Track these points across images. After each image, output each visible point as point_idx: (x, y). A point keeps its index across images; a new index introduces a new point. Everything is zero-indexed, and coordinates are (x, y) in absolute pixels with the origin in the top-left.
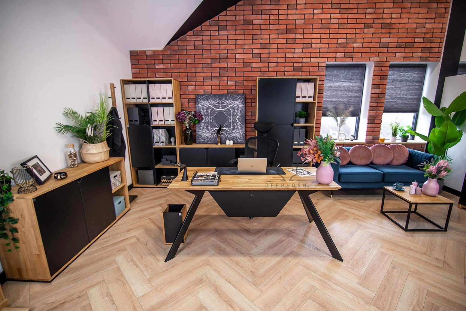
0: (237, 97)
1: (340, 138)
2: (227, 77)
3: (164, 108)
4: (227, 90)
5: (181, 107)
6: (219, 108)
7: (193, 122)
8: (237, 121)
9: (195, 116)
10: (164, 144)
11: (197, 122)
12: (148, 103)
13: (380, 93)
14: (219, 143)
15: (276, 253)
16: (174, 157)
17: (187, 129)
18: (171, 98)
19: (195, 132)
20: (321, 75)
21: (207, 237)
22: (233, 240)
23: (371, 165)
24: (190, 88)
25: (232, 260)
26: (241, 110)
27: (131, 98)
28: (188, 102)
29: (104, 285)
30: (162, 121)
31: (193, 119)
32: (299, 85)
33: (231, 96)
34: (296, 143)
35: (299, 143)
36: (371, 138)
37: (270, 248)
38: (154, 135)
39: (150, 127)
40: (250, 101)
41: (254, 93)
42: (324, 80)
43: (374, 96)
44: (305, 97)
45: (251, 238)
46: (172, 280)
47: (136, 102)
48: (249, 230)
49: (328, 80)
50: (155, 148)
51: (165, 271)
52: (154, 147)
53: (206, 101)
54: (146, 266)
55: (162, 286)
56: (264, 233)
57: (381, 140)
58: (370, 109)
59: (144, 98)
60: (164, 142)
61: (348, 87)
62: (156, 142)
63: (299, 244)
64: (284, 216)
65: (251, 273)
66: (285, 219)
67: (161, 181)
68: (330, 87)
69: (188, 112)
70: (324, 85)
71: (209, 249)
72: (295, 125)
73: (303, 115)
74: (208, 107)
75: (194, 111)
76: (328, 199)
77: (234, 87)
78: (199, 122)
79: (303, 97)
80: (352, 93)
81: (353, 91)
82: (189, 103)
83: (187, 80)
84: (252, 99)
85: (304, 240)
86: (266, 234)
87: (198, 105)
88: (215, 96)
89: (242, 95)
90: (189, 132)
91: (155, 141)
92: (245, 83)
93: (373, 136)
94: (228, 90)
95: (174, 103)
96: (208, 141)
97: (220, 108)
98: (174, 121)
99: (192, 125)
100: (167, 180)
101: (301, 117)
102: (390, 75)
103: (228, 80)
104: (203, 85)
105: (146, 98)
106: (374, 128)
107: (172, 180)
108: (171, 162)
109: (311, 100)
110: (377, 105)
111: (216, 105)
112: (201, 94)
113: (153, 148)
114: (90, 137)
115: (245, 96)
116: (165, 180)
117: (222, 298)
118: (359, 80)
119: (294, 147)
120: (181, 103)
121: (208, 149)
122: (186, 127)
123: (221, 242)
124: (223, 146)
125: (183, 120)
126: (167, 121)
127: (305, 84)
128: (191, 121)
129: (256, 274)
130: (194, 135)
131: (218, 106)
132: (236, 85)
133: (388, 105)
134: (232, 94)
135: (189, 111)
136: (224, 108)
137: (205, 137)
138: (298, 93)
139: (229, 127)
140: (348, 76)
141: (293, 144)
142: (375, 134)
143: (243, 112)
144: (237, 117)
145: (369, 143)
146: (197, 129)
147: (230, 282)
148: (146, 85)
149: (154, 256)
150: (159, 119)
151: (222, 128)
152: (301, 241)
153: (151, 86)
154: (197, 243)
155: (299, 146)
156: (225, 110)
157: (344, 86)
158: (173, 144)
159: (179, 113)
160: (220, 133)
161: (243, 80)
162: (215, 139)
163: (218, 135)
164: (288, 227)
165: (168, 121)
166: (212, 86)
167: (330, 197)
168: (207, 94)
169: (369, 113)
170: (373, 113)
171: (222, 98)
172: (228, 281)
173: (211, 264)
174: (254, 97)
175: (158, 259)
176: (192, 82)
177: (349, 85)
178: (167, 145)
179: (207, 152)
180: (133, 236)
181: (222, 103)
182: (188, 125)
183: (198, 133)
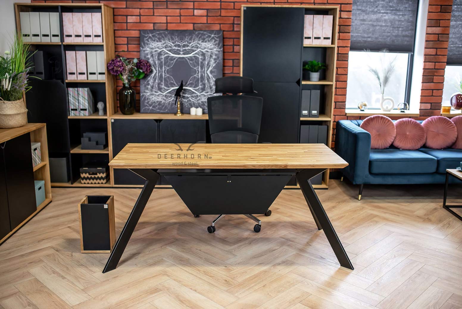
0: (210, 36)
1: (385, 107)
2: (192, 3)
3: (87, 52)
4: (192, 25)
5: (116, 52)
6: (179, 54)
7: (135, 77)
8: (210, 75)
9: (139, 65)
10: (87, 113)
11: (142, 76)
12: (60, 43)
13: (440, 33)
14: (179, 112)
15: (262, 262)
16: (103, 135)
17: (125, 88)
18: (99, 36)
19: (139, 93)
20: (346, 3)
21: (161, 247)
22: (200, 250)
23: (425, 148)
24: (131, 19)
25: (199, 270)
26: (216, 57)
27: (31, 35)
28: (126, 43)
29: (21, 296)
30: (84, 74)
31: (136, 71)
32: (308, 18)
33: (199, 34)
34: (305, 112)
35: (310, 112)
36: (428, 106)
37: (255, 258)
38: (69, 98)
39: (63, 84)
40: (231, 43)
41: (238, 30)
42: (351, 11)
43: (432, 37)
44: (319, 38)
45: (228, 248)
46: (116, 290)
47: (40, 41)
48: (225, 239)
49: (360, 10)
50: (70, 120)
51: (104, 281)
52: (69, 117)
53: (157, 41)
54: (76, 278)
55: (103, 295)
56: (247, 242)
57: (445, 110)
58: (425, 60)
59: (54, 36)
60: (86, 110)
61: (391, 22)
62: (72, 110)
63: (297, 253)
64: (280, 222)
65: (225, 282)
66: (281, 226)
67: (80, 177)
68: (364, 20)
69: (126, 60)
70: (350, 18)
71: (166, 259)
72: (303, 83)
73: (316, 68)
74: (161, 52)
75: (138, 59)
76: (355, 202)
77: (204, 20)
78: (146, 76)
79: (315, 38)
80: (398, 30)
81: (399, 28)
82: (128, 44)
83: (125, 7)
84: (235, 40)
85: (304, 249)
86: (250, 243)
87: (143, 48)
88: (173, 33)
89: (218, 32)
90: (128, 93)
91: (72, 107)
92: (224, 13)
93: (431, 103)
94: (194, 24)
95: (104, 44)
96: (161, 108)
97: (182, 53)
98: (103, 74)
99: (133, 82)
100: (89, 174)
101: (313, 70)
102: (459, 5)
103: (195, 8)
104: (152, 14)
105: (57, 36)
106: (433, 90)
107: (98, 174)
108: (97, 143)
109: (327, 43)
110: (436, 52)
111: (175, 49)
112: (149, 30)
113: (68, 120)
114: (6, 91)
115: (223, 34)
116: (87, 175)
117: (185, 304)
118: (409, 11)
119: (302, 119)
120: (115, 44)
121: (160, 122)
122: (124, 84)
123: (183, 252)
124: (186, 117)
125: (119, 73)
126: (91, 74)
127: (318, 18)
128: (132, 74)
129: (231, 283)
130: (137, 98)
131: (178, 50)
132: (207, 16)
133: (457, 53)
134: (201, 30)
135: (128, 59)
136: (187, 54)
137: (155, 102)
138: (307, 32)
139: (196, 86)
140: (391, 4)
141: (300, 114)
142: (434, 99)
143: (219, 60)
144: (210, 69)
145: (424, 114)
146: (142, 88)
147: (196, 291)
148: (58, 13)
149: (86, 267)
150: (79, 71)
151: (184, 88)
152: (300, 250)
153: (67, 16)
154: (148, 253)
155: (310, 117)
156: (190, 57)
157: (385, 21)
158: (101, 112)
159: (113, 60)
160: (180, 96)
161: (219, 8)
162: (171, 106)
163: (177, 99)
164: (285, 235)
165: (94, 74)
166: (168, 17)
167: (358, 199)
168: (158, 30)
169: (425, 65)
170: (431, 65)
171: (184, 37)
172: (193, 289)
173: (169, 274)
174: (237, 37)
175: (92, 270)
176: (134, 10)
177: (394, 19)
178: (90, 115)
179: (159, 126)
180: (49, 247)
181: (184, 46)
182: (126, 81)
183: (143, 95)
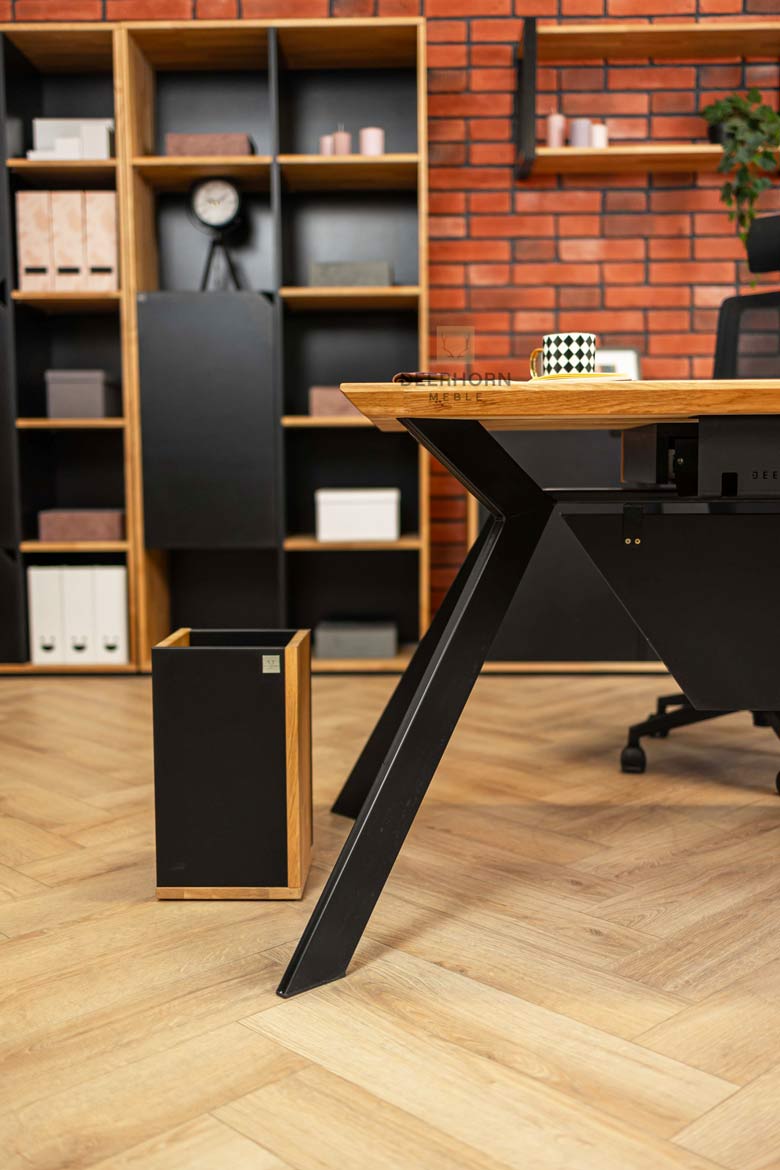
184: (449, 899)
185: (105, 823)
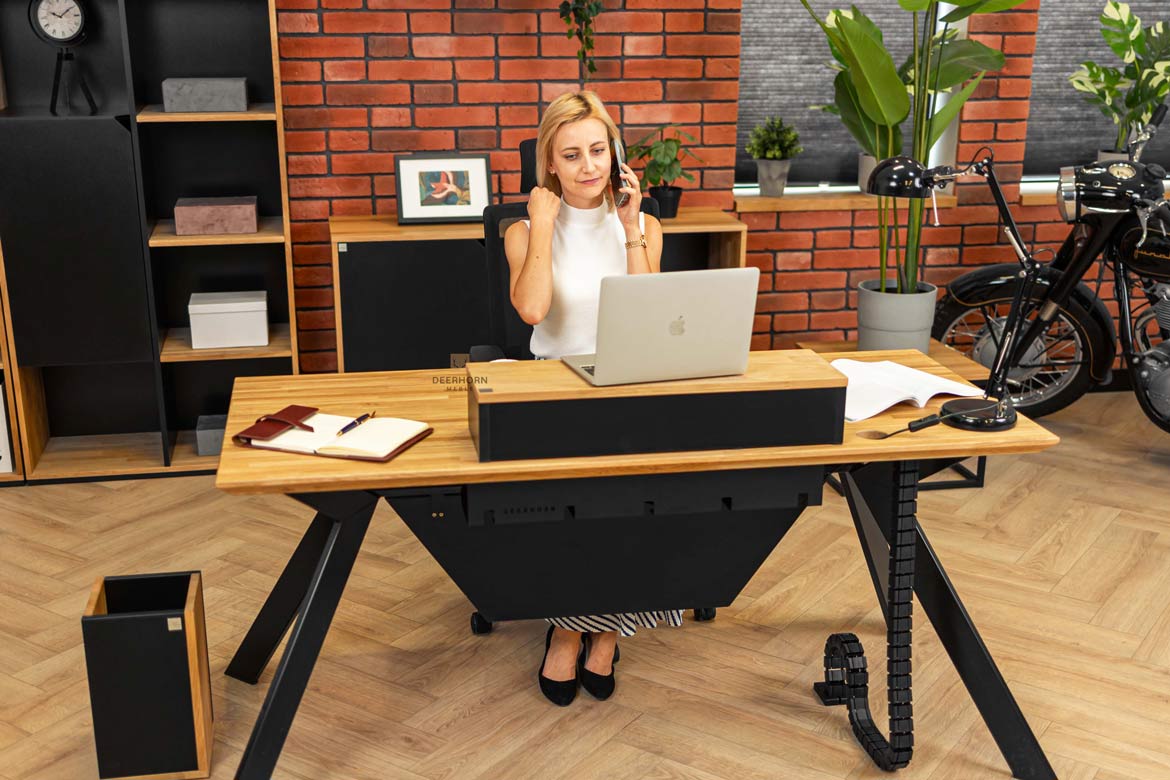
184: (317, 765)
185: (41, 703)
